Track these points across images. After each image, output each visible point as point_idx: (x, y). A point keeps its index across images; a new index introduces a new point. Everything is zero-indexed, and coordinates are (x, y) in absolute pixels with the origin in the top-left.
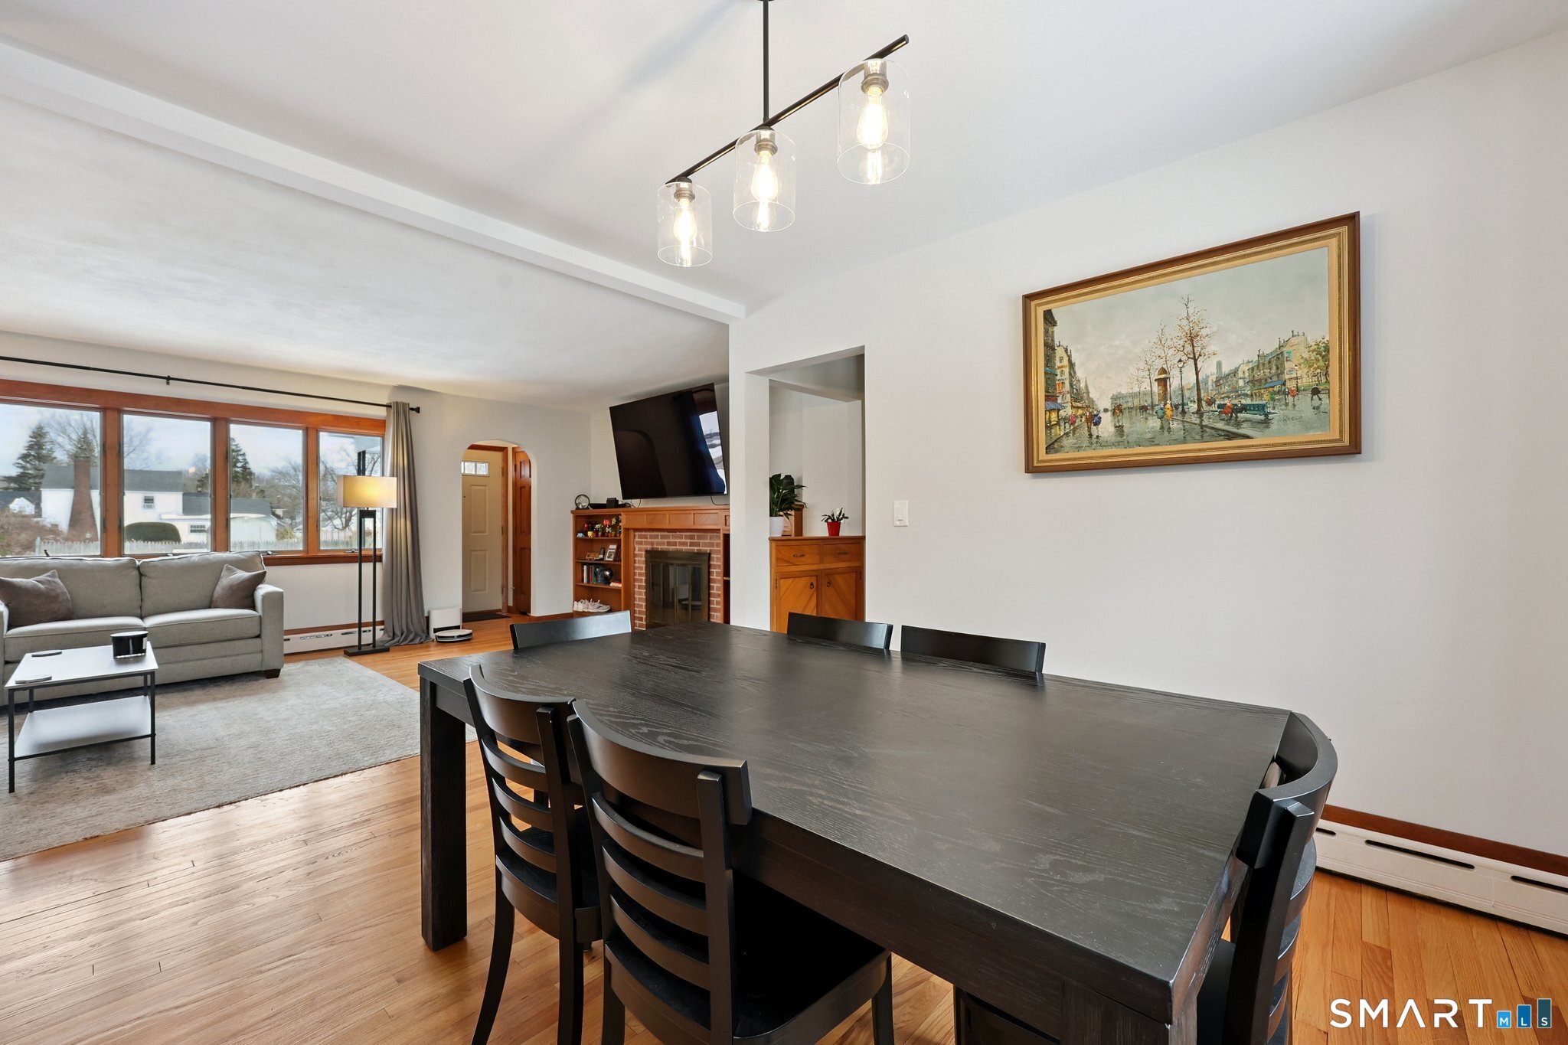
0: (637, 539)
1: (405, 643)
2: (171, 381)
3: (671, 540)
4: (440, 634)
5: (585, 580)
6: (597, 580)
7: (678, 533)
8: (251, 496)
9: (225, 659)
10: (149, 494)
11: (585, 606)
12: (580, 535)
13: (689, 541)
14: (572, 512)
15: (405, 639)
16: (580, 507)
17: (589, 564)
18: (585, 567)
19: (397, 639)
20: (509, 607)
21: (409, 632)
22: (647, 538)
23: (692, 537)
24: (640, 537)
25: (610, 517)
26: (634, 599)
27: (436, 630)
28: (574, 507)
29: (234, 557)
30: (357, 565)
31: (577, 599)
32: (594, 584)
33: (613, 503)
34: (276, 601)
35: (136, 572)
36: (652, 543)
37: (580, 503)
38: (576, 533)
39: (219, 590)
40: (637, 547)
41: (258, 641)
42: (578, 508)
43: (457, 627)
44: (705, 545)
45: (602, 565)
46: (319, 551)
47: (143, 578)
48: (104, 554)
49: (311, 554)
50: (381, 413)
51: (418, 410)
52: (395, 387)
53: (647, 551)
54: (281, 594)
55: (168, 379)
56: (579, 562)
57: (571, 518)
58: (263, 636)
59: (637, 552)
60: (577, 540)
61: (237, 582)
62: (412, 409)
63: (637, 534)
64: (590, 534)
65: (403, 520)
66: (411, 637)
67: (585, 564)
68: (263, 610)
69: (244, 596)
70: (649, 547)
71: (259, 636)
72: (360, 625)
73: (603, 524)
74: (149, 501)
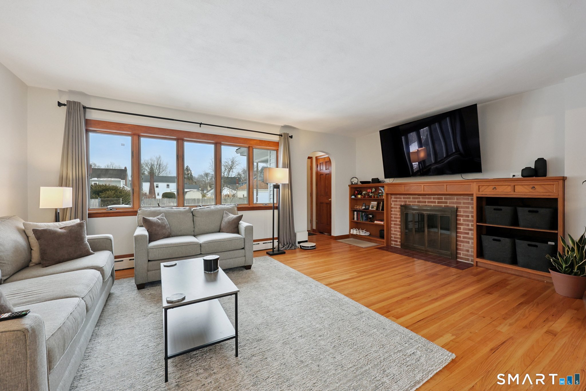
0: (393, 199)
1: (289, 248)
2: (202, 125)
3: (421, 200)
4: (302, 244)
5: (355, 219)
6: (363, 219)
7: (427, 196)
8: (193, 184)
9: (231, 260)
10: (168, 184)
11: (358, 231)
12: (353, 197)
13: (437, 201)
14: (349, 186)
15: (288, 246)
16: (353, 183)
17: (358, 211)
18: (355, 213)
19: (285, 247)
20: (313, 230)
21: (290, 243)
22: (401, 199)
23: (439, 199)
24: (395, 198)
25: (371, 188)
26: (391, 230)
27: (299, 243)
28: (350, 184)
29: (227, 207)
30: (272, 211)
31: (351, 227)
32: (361, 221)
33: (376, 181)
34: (250, 230)
35: (191, 214)
36: (405, 202)
37: (353, 181)
38: (351, 195)
39: (223, 223)
40: (393, 203)
41: (243, 250)
42: (352, 184)
43: (306, 241)
44: (450, 203)
45: (366, 212)
46: (254, 204)
47: (194, 217)
48: (178, 206)
49: (251, 206)
50: (276, 139)
51: (291, 137)
52: (282, 126)
53: (401, 206)
54: (252, 227)
55: (201, 124)
56: (352, 210)
57: (348, 189)
58: (246, 249)
59: (393, 206)
60: (351, 199)
61: (231, 220)
62: (290, 137)
63: (393, 196)
64: (359, 196)
65: (287, 190)
66: (291, 245)
67: (356, 211)
68: (245, 235)
69: (235, 228)
70: (403, 203)
71: (243, 248)
72: (273, 239)
73: (367, 191)
74: (168, 186)
